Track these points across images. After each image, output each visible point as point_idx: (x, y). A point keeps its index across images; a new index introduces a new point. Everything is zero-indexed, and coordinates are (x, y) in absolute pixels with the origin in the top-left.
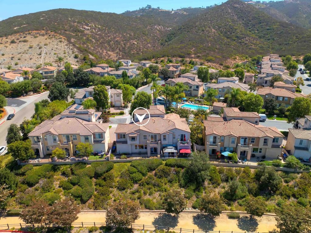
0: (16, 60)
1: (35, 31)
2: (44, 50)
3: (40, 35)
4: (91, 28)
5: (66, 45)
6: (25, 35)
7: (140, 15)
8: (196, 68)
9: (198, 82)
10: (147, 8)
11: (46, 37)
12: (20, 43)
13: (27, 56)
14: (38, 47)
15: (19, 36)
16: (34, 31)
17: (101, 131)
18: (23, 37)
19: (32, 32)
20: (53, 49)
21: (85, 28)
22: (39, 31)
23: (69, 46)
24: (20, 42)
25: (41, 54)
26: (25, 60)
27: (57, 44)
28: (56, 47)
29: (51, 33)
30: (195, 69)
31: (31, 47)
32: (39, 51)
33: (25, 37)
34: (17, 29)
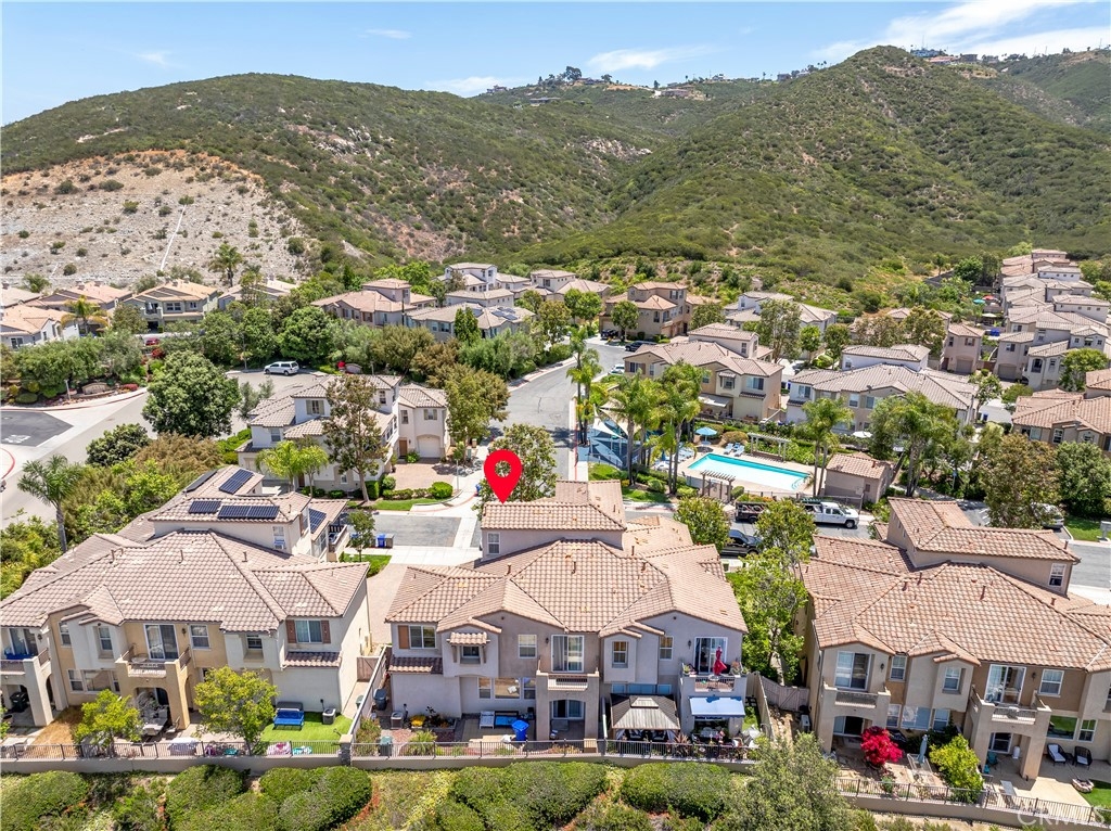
0: (68, 257)
1: (150, 152)
2: (177, 222)
3: (168, 166)
4: (356, 146)
5: (259, 204)
6: (112, 165)
7: (541, 101)
8: (748, 302)
9: (761, 364)
10: (566, 80)
11: (189, 172)
12: (92, 192)
13: (111, 241)
14: (157, 209)
15: (91, 167)
16: (147, 153)
17: (322, 611)
18: (103, 170)
19: (138, 156)
20: (211, 217)
21: (334, 145)
22: (166, 150)
23: (272, 208)
24: (92, 188)
25: (164, 237)
26: (104, 256)
27: (227, 200)
28: (223, 211)
29: (209, 159)
30: (743, 305)
31: (130, 210)
32: (156, 225)
33: (111, 172)
34: (86, 142)
